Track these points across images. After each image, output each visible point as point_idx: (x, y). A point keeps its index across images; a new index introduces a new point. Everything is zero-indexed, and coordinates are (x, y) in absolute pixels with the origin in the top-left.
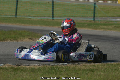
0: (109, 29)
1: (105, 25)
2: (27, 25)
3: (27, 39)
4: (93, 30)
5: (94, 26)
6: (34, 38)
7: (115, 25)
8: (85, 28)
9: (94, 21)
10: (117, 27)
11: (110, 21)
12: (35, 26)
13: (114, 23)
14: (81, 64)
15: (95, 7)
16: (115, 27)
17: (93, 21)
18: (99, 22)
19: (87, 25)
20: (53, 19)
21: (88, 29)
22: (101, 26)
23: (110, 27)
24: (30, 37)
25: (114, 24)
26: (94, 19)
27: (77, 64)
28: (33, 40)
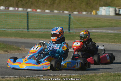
2: (1, 37)
3: (2, 51)
5: (70, 37)
6: (9, 50)
9: (70, 32)
12: (10, 38)
14: (57, 76)
15: (70, 18)
17: (68, 33)
18: (75, 33)
20: (28, 31)
24: (5, 50)
26: (69, 31)
27: (53, 76)
28: (8, 52)
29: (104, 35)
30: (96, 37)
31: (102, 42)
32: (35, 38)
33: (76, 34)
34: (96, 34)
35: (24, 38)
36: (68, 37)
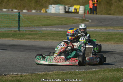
0: (34, 39)
1: (30, 34)
8: (10, 39)
9: (19, 31)
10: (43, 37)
11: (35, 31)
16: (40, 36)
17: (17, 31)
18: (25, 32)
19: (11, 35)
22: (26, 36)
23: (35, 37)
25: (40, 34)
29: (54, 33)
30: (46, 35)
31: (52, 40)
34: (46, 32)
36: (18, 36)
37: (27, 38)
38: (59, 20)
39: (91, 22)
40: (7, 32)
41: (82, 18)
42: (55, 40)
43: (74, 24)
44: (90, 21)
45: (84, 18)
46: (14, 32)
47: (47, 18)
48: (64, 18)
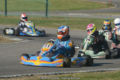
1: (57, 22)
4: (46, 28)
5: (47, 23)
7: (66, 23)
8: (38, 26)
9: (47, 17)
10: (69, 25)
11: (62, 18)
13: (66, 19)
15: (47, 4)
17: (45, 18)
18: (52, 19)
19: (39, 22)
20: (6, 16)
21: (40, 27)
22: (53, 24)
25: (66, 21)
26: (47, 16)
29: (81, 21)
30: (72, 23)
31: (78, 28)
32: (13, 25)
33: (54, 19)
34: (73, 19)
35: (2, 24)
36: (45, 23)
37: (54, 26)
38: (85, 5)
39: (117, 7)
40: (35, 19)
41: (109, 2)
42: (81, 28)
43: (100, 8)
44: (116, 5)
45: (110, 3)
46: (42, 18)
47: (74, 2)
48: (90, 2)
